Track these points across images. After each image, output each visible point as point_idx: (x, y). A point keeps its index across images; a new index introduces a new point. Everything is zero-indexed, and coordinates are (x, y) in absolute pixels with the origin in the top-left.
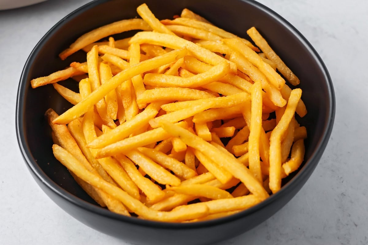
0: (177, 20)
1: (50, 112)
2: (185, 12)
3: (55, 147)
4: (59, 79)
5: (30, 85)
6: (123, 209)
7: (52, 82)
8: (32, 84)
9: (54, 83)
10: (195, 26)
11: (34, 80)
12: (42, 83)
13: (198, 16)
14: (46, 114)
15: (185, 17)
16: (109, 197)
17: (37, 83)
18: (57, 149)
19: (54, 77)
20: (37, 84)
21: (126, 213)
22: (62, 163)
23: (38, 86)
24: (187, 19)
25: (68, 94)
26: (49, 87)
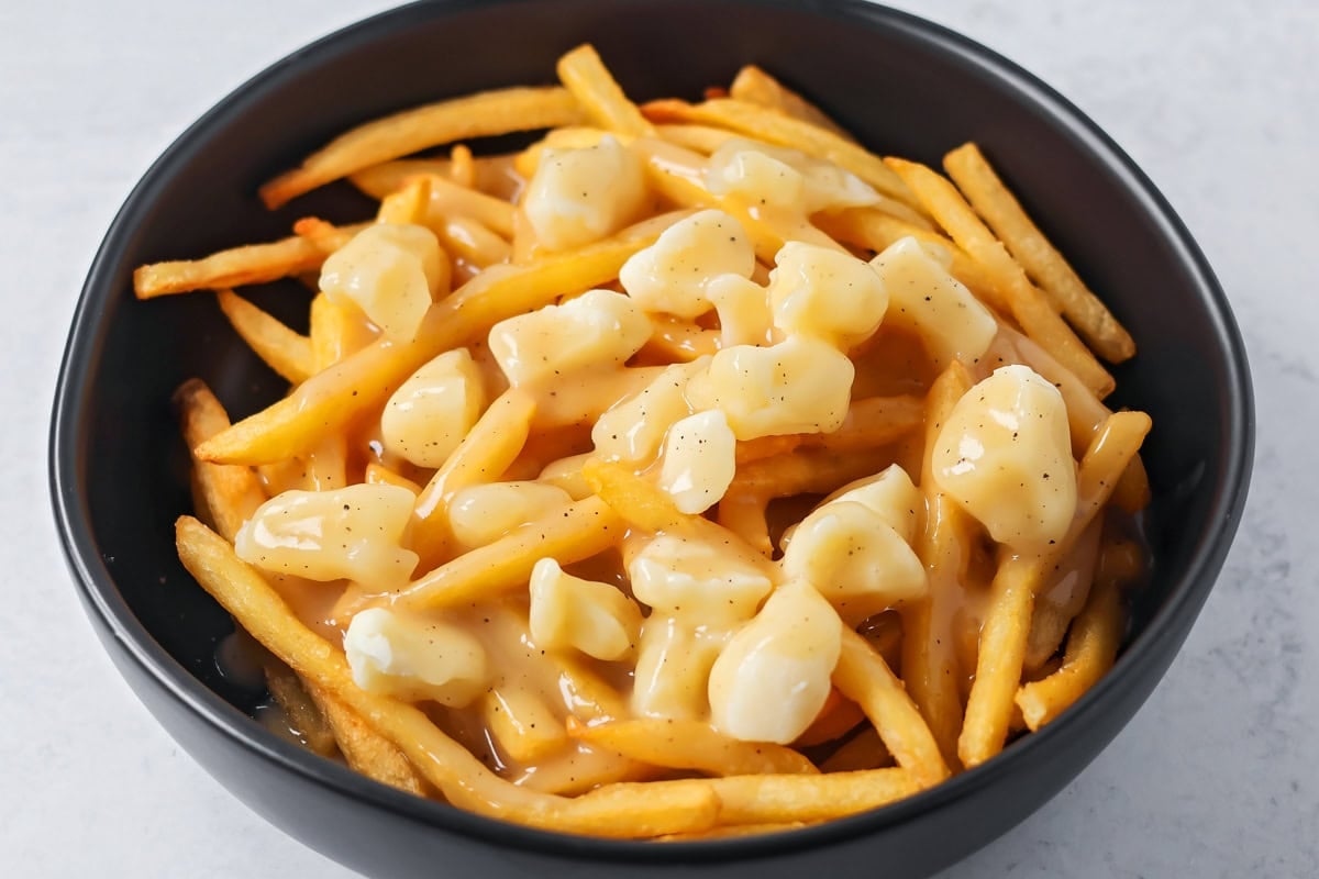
0: (713, 108)
1: (193, 390)
2: (747, 79)
3: (186, 524)
4: (244, 274)
5: (128, 286)
6: (403, 774)
7: (215, 286)
8: (136, 282)
9: (222, 291)
10: (775, 134)
11: (147, 269)
12: (174, 283)
13: (795, 101)
14: (175, 398)
15: (748, 97)
16: (355, 724)
17: (156, 279)
18: (191, 532)
19: (224, 265)
20: (153, 284)
21: (412, 786)
22: (202, 584)
23: (156, 294)
24: (751, 108)
25: (267, 334)
26: (203, 301)
